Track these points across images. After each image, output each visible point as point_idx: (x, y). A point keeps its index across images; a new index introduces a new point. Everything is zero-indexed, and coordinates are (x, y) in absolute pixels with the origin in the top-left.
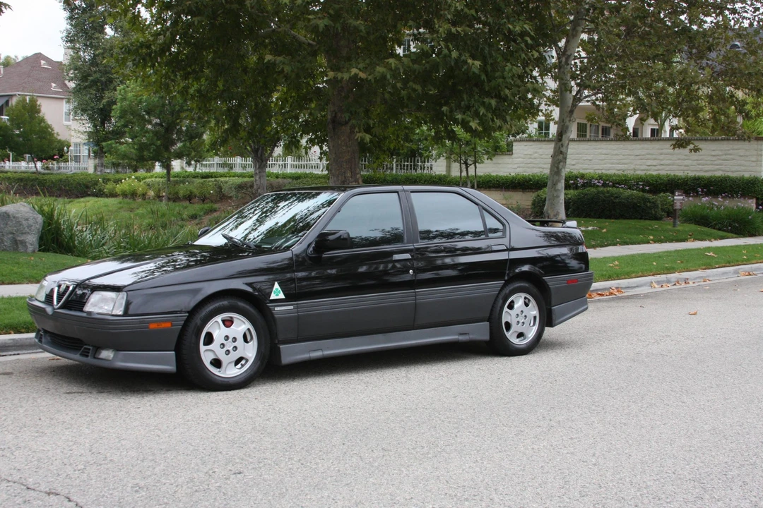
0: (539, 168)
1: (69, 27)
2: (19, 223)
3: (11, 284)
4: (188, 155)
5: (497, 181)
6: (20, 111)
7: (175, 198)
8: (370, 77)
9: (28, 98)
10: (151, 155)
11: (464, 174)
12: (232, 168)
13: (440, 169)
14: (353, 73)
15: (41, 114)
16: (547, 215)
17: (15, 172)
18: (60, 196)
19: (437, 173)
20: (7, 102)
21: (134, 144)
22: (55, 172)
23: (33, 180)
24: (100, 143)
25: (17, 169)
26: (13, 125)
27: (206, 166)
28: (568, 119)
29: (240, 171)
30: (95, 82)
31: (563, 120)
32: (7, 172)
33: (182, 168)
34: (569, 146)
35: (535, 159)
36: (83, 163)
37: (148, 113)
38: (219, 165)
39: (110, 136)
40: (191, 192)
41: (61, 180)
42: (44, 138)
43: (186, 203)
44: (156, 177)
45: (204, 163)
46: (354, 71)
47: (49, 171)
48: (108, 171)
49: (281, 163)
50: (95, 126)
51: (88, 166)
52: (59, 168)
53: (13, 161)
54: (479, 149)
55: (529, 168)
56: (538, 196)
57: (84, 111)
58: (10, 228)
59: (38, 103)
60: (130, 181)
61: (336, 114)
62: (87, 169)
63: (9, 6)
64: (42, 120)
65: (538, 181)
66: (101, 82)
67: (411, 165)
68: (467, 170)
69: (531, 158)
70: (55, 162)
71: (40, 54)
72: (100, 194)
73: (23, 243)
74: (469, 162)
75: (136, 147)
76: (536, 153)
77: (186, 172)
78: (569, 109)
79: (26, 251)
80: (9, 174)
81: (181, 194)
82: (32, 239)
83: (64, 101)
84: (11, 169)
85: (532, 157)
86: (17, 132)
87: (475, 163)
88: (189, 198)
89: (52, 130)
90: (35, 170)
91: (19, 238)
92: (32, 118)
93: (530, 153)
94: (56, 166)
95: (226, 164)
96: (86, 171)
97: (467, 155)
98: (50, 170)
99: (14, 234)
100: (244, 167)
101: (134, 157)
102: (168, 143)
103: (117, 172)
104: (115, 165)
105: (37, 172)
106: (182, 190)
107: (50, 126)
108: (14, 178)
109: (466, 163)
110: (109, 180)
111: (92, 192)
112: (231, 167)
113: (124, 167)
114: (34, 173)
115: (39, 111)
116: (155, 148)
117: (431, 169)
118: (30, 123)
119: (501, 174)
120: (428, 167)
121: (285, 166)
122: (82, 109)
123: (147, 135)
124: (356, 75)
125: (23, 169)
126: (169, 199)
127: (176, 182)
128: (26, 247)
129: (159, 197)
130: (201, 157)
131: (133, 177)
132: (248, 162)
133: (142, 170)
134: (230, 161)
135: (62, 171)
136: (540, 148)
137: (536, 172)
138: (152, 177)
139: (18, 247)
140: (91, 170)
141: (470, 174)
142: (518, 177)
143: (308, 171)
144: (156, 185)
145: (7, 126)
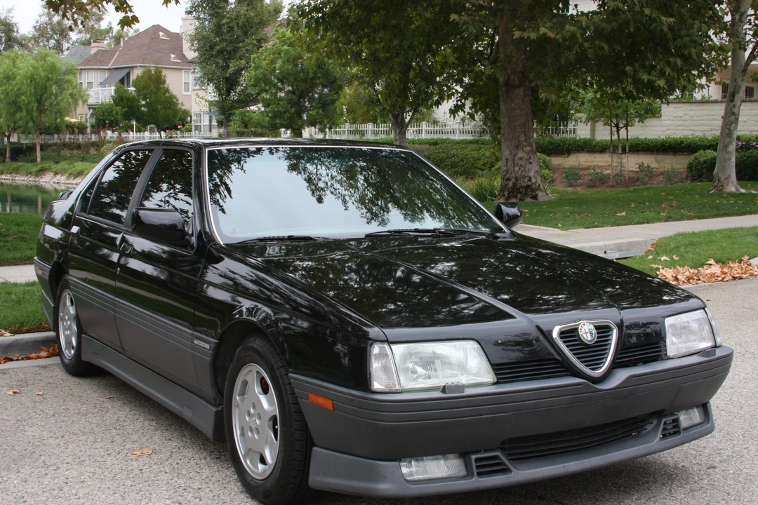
0: (690, 130)
4: (321, 123)
5: (646, 144)
6: (147, 82)
8: (558, 37)
9: (152, 70)
10: (285, 123)
11: (615, 137)
12: (363, 135)
13: (584, 132)
14: (541, 33)
15: (166, 85)
16: (717, 178)
19: (582, 137)
20: (128, 74)
21: (268, 112)
24: (225, 111)
25: (141, 140)
26: (139, 96)
27: (336, 132)
28: (741, 78)
29: (373, 138)
30: (221, 52)
31: (736, 80)
33: (311, 135)
34: (742, 107)
35: (685, 121)
37: (281, 80)
38: (351, 132)
39: (235, 105)
42: (169, 108)
45: (338, 130)
46: (543, 30)
49: (415, 128)
50: (221, 95)
51: (212, 135)
53: (136, 132)
54: (632, 111)
55: (678, 130)
56: (696, 159)
57: (211, 80)
59: (163, 74)
61: (509, 76)
64: (167, 91)
65: (690, 144)
66: (227, 50)
67: (552, 129)
68: (618, 134)
69: (680, 120)
70: (178, 132)
71: (159, 25)
74: (621, 125)
75: (269, 115)
76: (686, 115)
78: (742, 68)
83: (183, 71)
85: (682, 119)
86: (144, 103)
87: (626, 126)
89: (177, 100)
90: (159, 139)
92: (158, 89)
93: (680, 115)
94: (179, 135)
95: (358, 131)
97: (618, 118)
100: (376, 133)
101: (266, 124)
102: (301, 110)
104: (240, 134)
107: (172, 97)
109: (617, 126)
112: (363, 133)
115: (164, 82)
116: (289, 115)
117: (574, 133)
118: (155, 93)
119: (649, 137)
120: (571, 131)
121: (420, 132)
122: (209, 78)
123: (280, 103)
124: (544, 34)
125: (147, 140)
130: (334, 124)
132: (380, 129)
134: (362, 127)
136: (691, 110)
137: (685, 134)
141: (621, 137)
142: (669, 140)
143: (444, 137)
145: (134, 97)
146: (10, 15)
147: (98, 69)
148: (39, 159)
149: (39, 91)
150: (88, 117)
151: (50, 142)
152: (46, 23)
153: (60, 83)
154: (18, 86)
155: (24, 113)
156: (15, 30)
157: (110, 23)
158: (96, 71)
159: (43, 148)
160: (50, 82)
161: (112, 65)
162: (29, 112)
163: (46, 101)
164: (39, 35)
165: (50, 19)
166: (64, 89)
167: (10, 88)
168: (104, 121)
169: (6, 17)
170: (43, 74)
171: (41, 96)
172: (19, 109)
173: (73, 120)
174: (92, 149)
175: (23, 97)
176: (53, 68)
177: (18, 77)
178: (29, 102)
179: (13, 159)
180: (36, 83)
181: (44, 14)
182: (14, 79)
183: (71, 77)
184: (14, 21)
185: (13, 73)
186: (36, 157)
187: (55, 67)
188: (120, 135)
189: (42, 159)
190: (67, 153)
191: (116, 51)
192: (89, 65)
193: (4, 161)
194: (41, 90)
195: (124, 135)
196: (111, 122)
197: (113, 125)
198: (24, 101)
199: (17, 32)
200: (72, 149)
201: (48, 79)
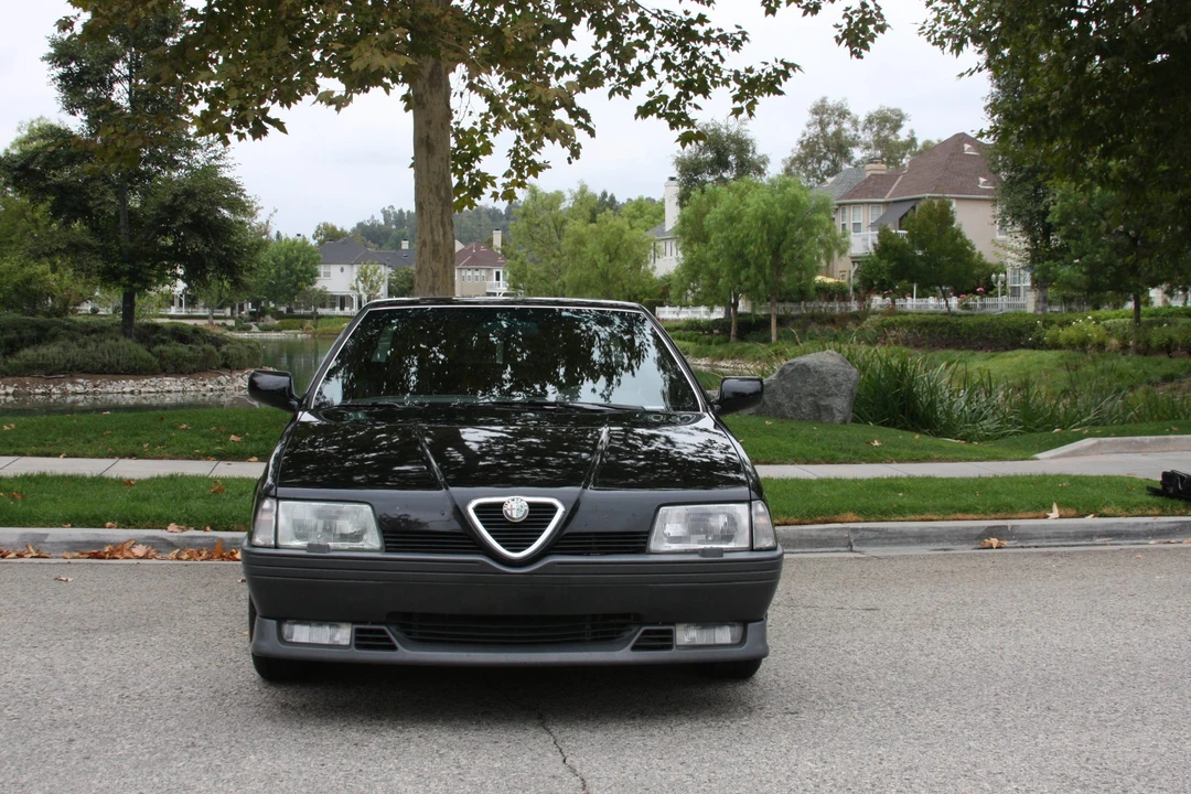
1: (995, 90)
2: (823, 381)
3: (769, 464)
4: (1168, 280)
6: (925, 222)
7: (1146, 350)
9: (936, 202)
10: (1108, 281)
15: (955, 226)
17: (919, 314)
18: (981, 348)
20: (914, 208)
21: (1082, 265)
22: (976, 313)
23: (941, 325)
25: (924, 310)
26: (913, 243)
32: (906, 314)
36: (1020, 298)
39: (1056, 254)
40: (1171, 340)
41: (982, 324)
42: (960, 261)
43: (1163, 358)
44: (1123, 317)
47: (968, 312)
48: (1056, 309)
50: (1034, 240)
51: (1029, 302)
52: (984, 306)
53: (917, 297)
57: (1017, 216)
58: (810, 388)
59: (952, 208)
60: (1086, 323)
62: (1024, 306)
63: (798, 67)
64: (958, 233)
70: (977, 297)
71: (964, 135)
72: (1038, 345)
73: (828, 409)
75: (1084, 270)
77: (1170, 307)
79: (832, 421)
80: (909, 317)
81: (1155, 342)
82: (840, 404)
84: (914, 309)
86: (920, 253)
88: (1168, 348)
89: (973, 248)
90: (945, 309)
91: (823, 403)
92: (942, 230)
94: (978, 303)
96: (1022, 310)
98: (970, 309)
99: (815, 396)
103: (1070, 310)
104: (1067, 300)
105: (950, 313)
106: (1156, 336)
107: (968, 243)
108: (915, 322)
110: (1052, 322)
111: (1027, 341)
113: (1080, 303)
114: (945, 314)
115: (951, 221)
116: (1114, 270)
118: (939, 239)
122: (1013, 214)
123: (1101, 250)
125: (931, 308)
126: (1138, 352)
127: (1151, 324)
128: (833, 416)
129: (1125, 348)
131: (1090, 317)
133: (1106, 307)
135: (987, 310)
138: (1117, 316)
139: (820, 416)
140: (1030, 309)
144: (1121, 329)
145: (904, 245)
146: (744, 127)
147: (869, 203)
148: (774, 338)
149: (775, 238)
150: (852, 275)
151: (793, 313)
152: (817, 136)
153: (808, 226)
154: (745, 232)
155: (752, 271)
156: (751, 148)
157: (912, 132)
158: (866, 206)
159: (781, 321)
160: (791, 225)
161: (891, 196)
162: (760, 268)
163: (785, 252)
164: (807, 153)
165: (823, 129)
166: (812, 234)
167: (734, 234)
168: (872, 281)
169: (738, 132)
170: (780, 212)
171: (779, 245)
172: (747, 264)
173: (829, 280)
174: (850, 323)
175: (752, 248)
176: (795, 204)
177: (745, 219)
178: (760, 255)
179: (741, 337)
180: (770, 226)
181: (815, 123)
182: (740, 221)
183: (822, 216)
184: (749, 136)
185: (739, 213)
186: (771, 336)
187: (798, 202)
188: (894, 302)
189: (779, 338)
190: (814, 328)
191: (898, 176)
192: (857, 197)
193: (727, 341)
194: (778, 236)
195: (899, 302)
196: (882, 282)
197: (883, 288)
198: (753, 252)
199: (754, 152)
200: (823, 323)
201: (788, 220)
